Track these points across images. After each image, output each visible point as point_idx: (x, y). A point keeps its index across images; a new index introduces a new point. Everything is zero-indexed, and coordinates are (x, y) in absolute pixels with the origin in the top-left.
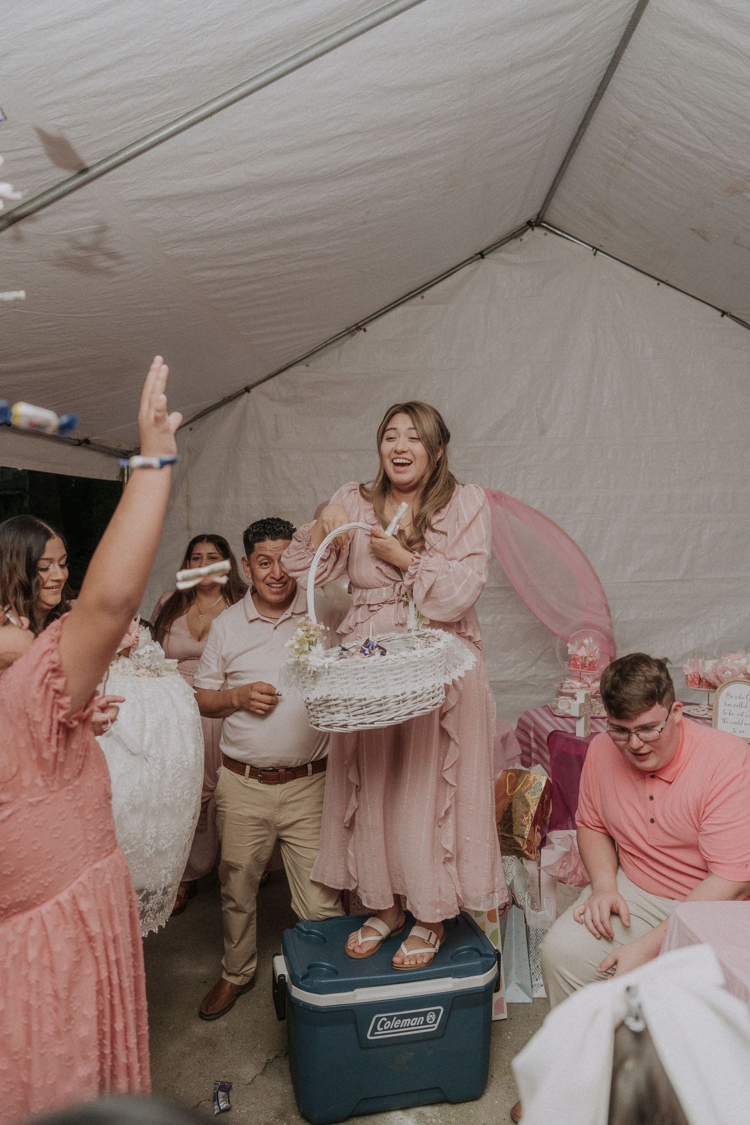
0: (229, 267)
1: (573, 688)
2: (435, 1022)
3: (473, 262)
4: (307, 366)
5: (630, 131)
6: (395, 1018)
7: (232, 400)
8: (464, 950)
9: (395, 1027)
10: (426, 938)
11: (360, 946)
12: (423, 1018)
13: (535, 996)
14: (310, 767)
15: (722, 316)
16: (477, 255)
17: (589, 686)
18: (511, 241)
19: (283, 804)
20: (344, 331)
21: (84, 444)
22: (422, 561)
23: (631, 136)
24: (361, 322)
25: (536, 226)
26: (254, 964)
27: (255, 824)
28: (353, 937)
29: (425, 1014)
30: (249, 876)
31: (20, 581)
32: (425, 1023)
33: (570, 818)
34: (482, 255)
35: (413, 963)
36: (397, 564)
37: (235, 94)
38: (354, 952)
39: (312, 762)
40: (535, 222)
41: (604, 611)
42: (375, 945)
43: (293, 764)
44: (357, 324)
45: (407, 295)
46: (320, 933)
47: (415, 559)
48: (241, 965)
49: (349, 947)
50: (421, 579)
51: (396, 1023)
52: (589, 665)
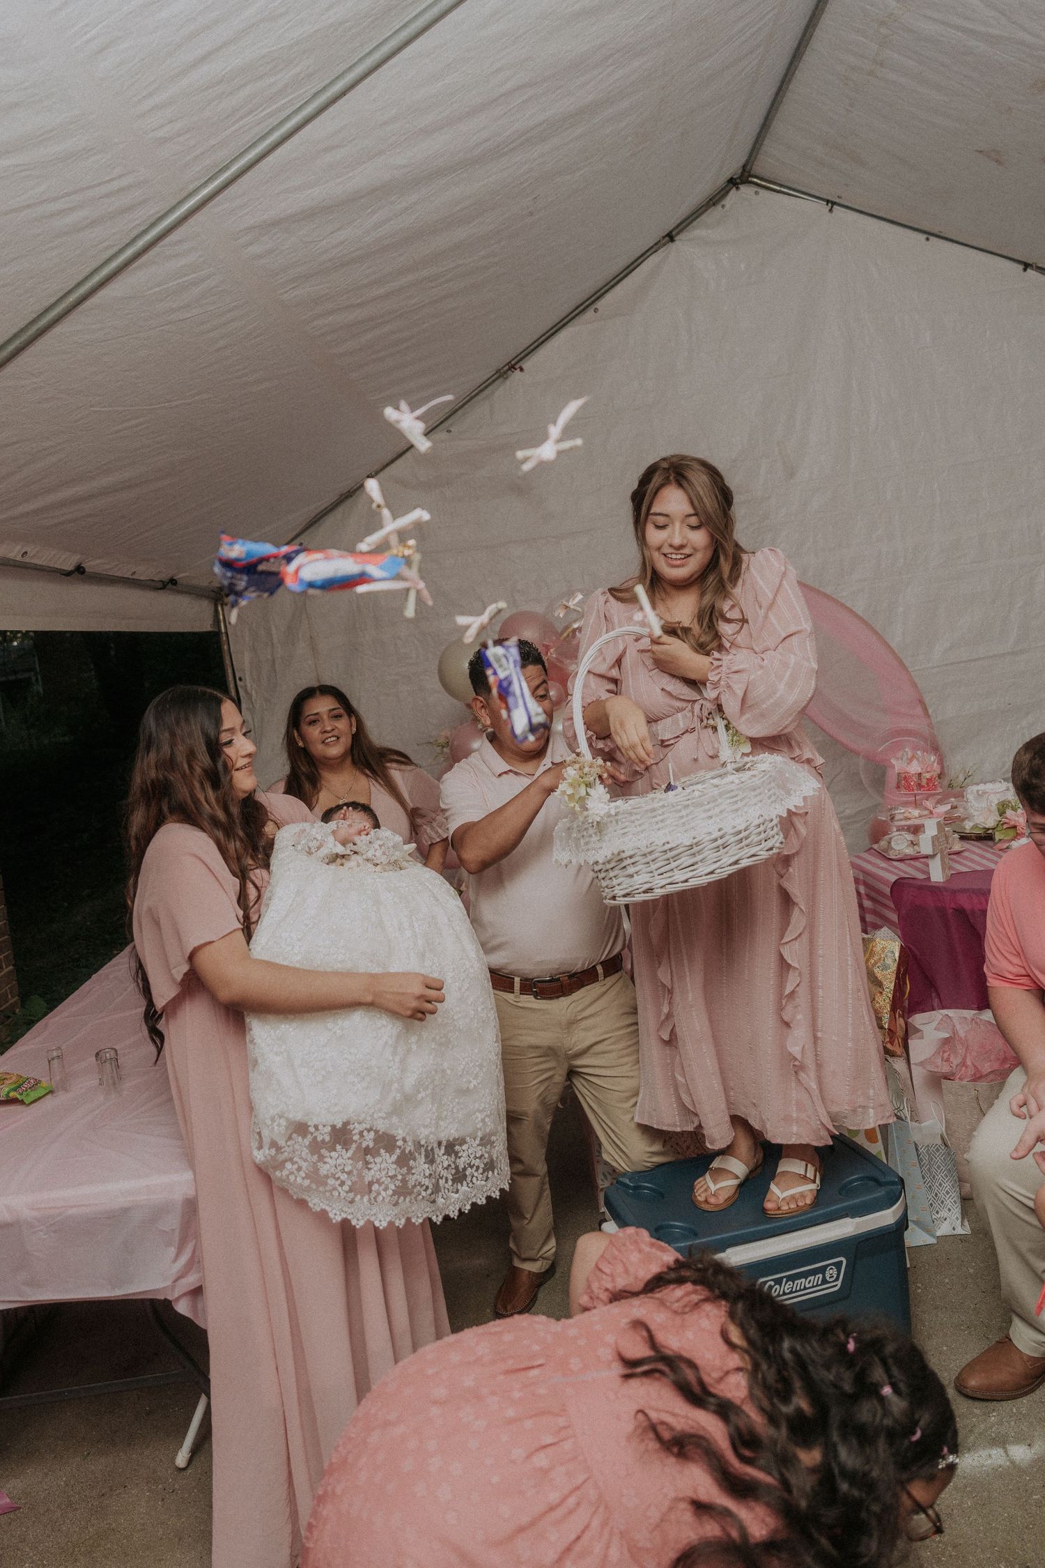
0: (359, 305)
1: (910, 819)
2: (837, 1279)
3: (659, 248)
4: (449, 431)
5: (882, 23)
6: (785, 1280)
7: (351, 496)
8: (856, 1180)
9: (787, 1291)
10: (802, 1172)
11: (714, 1195)
12: (821, 1276)
13: (939, 1233)
14: (600, 969)
15: (1025, 270)
16: (664, 237)
17: (931, 813)
18: (709, 212)
19: (571, 1023)
20: (493, 375)
21: (170, 586)
22: (724, 663)
23: (883, 30)
24: (513, 359)
25: (743, 183)
26: (552, 1243)
27: (539, 1055)
28: (700, 1185)
29: (822, 1270)
30: (539, 1126)
31: (205, 771)
32: (824, 1281)
33: (934, 995)
34: (670, 237)
35: (793, 1206)
36: (693, 676)
37: (377, 56)
38: (708, 1203)
39: (601, 963)
40: (739, 178)
41: (919, 710)
42: (733, 1191)
43: (579, 967)
44: (510, 362)
45: (574, 310)
46: (653, 1186)
47: (715, 662)
48: (537, 1247)
49: (699, 1198)
50: (729, 687)
51: (787, 1286)
52: (927, 784)
